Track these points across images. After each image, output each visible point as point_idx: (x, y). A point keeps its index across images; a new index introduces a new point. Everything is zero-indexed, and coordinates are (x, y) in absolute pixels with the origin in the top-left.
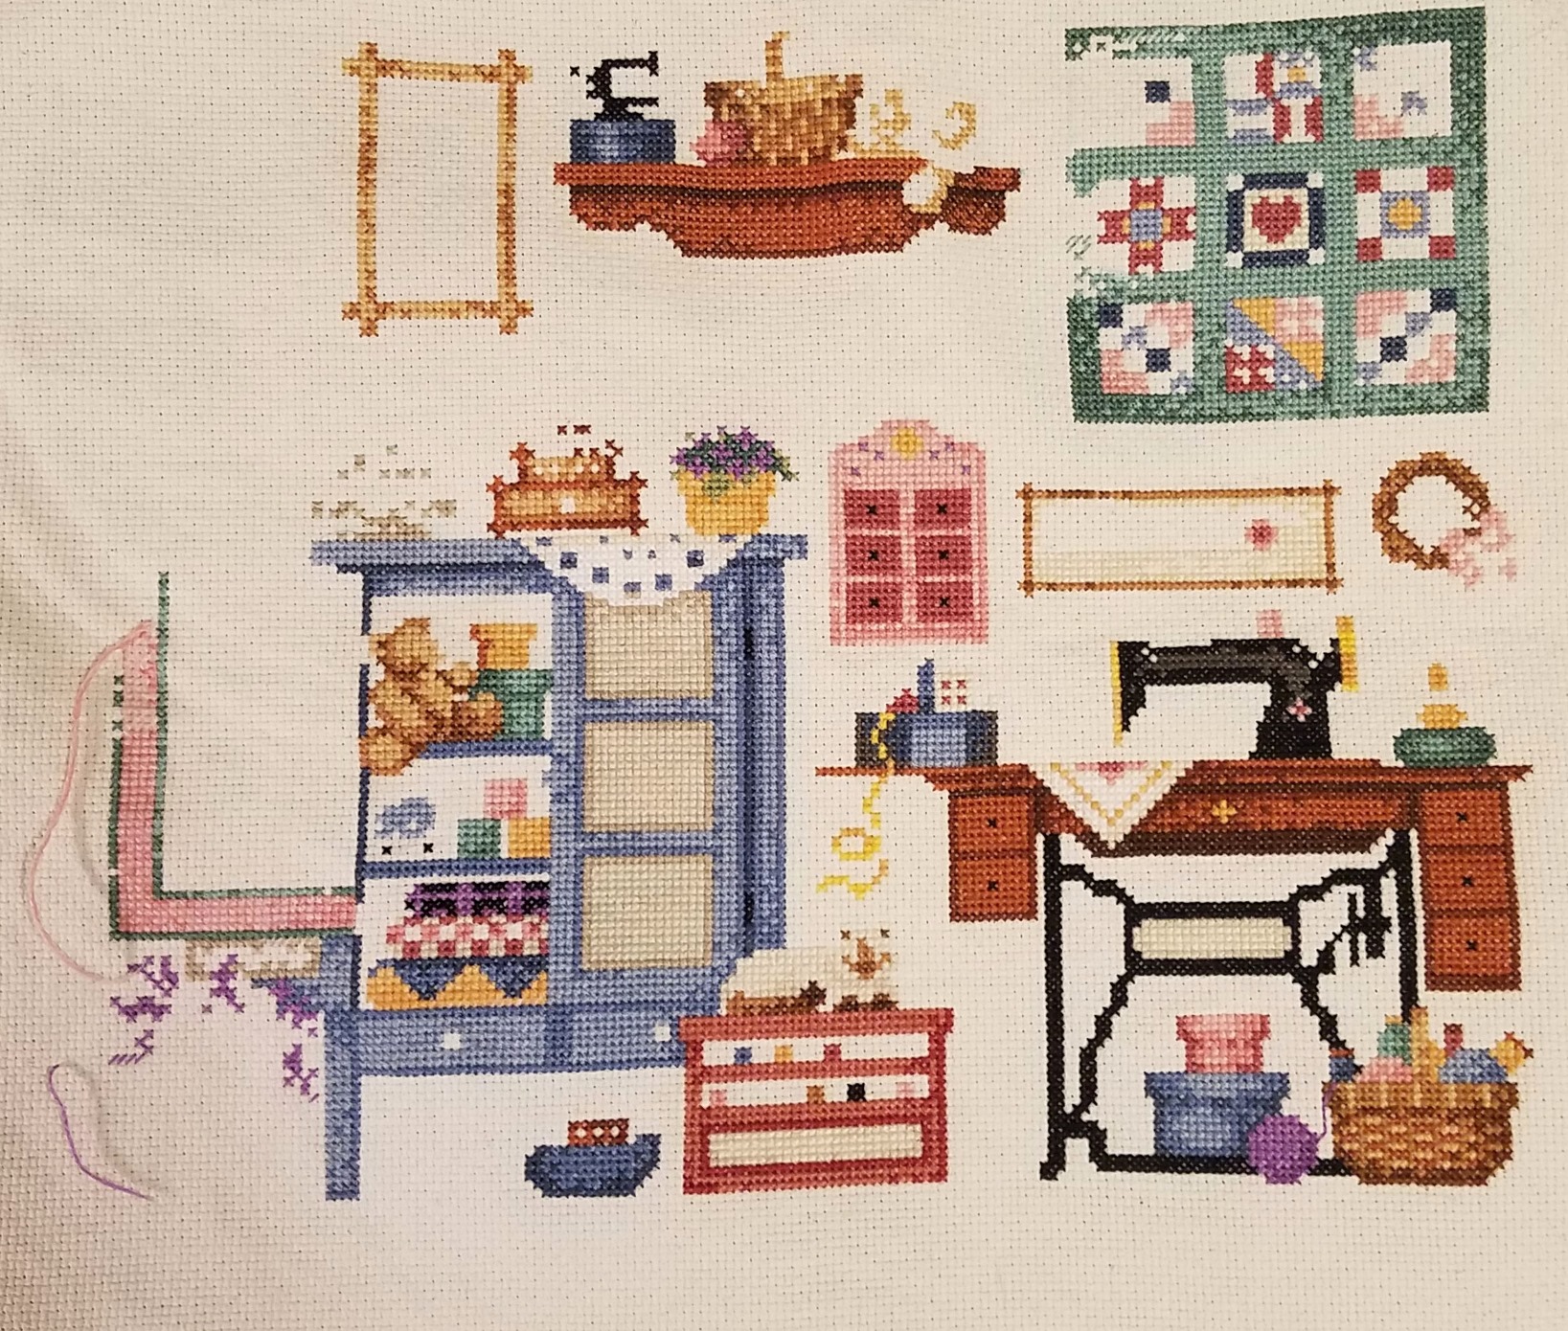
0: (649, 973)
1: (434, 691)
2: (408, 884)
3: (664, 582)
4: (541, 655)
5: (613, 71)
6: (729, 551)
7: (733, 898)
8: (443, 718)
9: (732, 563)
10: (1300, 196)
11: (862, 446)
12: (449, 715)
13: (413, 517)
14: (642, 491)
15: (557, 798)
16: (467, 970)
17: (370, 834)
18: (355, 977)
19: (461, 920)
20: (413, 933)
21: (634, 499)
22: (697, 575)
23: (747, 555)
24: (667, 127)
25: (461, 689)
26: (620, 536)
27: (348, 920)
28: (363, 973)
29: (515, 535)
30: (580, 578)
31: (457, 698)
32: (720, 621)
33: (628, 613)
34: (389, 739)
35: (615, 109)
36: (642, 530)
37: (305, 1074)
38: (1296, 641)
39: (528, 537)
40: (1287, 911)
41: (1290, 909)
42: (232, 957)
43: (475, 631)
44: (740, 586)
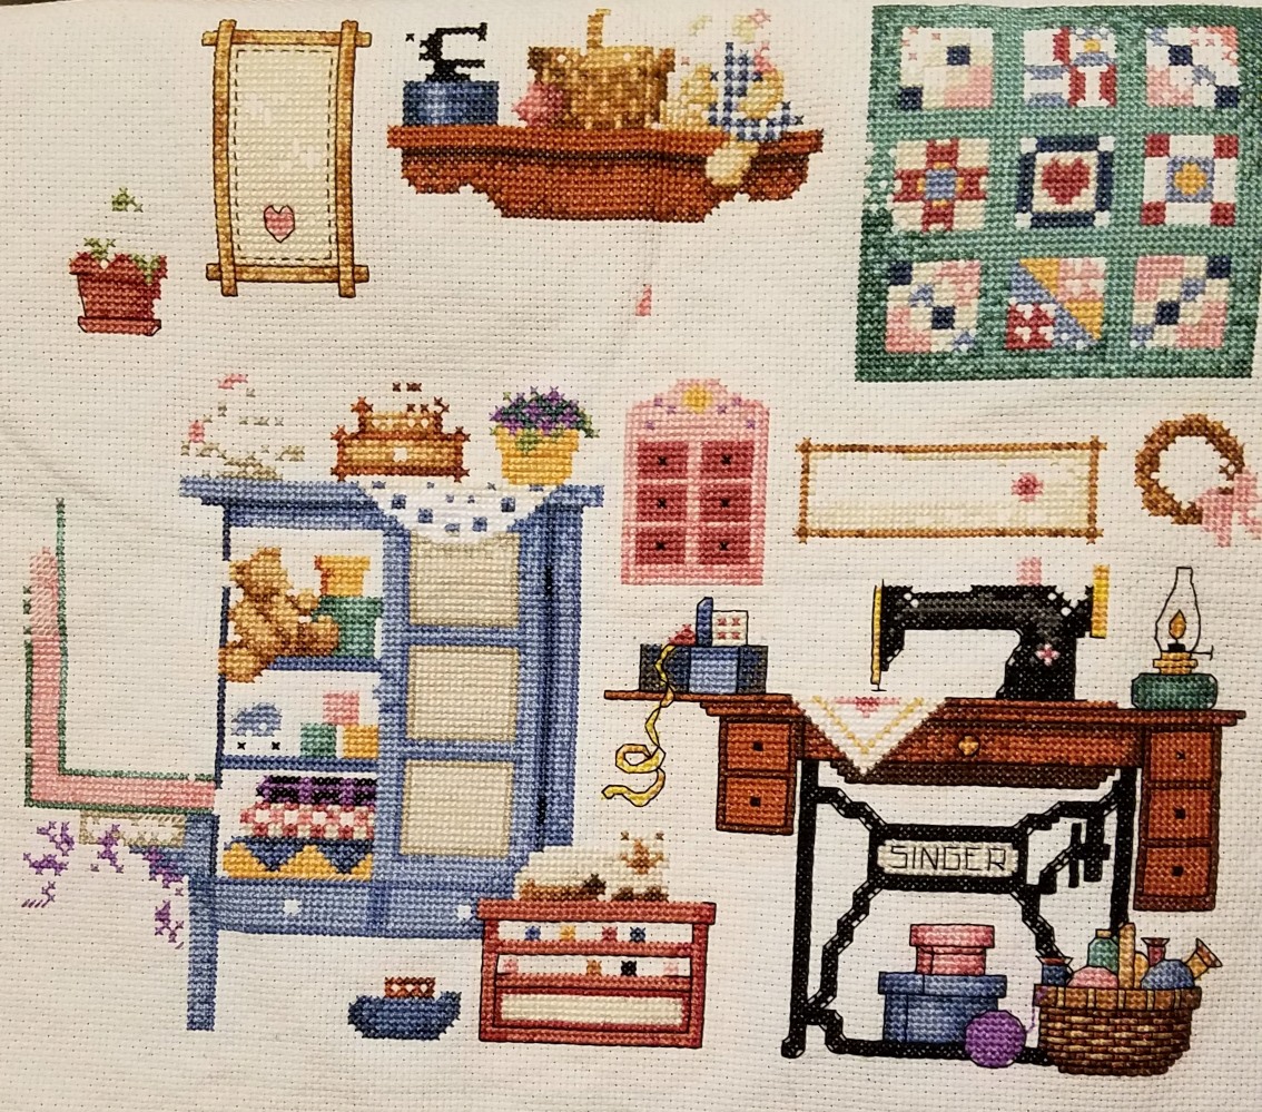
0: (454, 860)
1: (282, 611)
2: (259, 776)
3: (480, 524)
4: (373, 585)
5: (445, 37)
6: (536, 499)
7: (529, 800)
8: (290, 636)
9: (539, 510)
10: (1090, 159)
11: (658, 402)
12: (294, 632)
13: (268, 461)
14: (465, 444)
15: (385, 708)
16: (306, 848)
17: (227, 731)
18: (214, 849)
19: (302, 806)
20: (262, 816)
21: (459, 452)
22: (510, 519)
23: (552, 502)
24: (491, 89)
25: (304, 613)
26: (445, 483)
27: (208, 802)
28: (220, 846)
29: (355, 478)
30: (407, 518)
31: (302, 619)
32: (526, 559)
33: (448, 550)
34: (244, 650)
35: (445, 71)
36: (464, 479)
37: (173, 925)
38: (1052, 589)
39: (365, 481)
40: (1016, 837)
41: (1020, 835)
42: (115, 828)
43: (318, 563)
44: (545, 529)
